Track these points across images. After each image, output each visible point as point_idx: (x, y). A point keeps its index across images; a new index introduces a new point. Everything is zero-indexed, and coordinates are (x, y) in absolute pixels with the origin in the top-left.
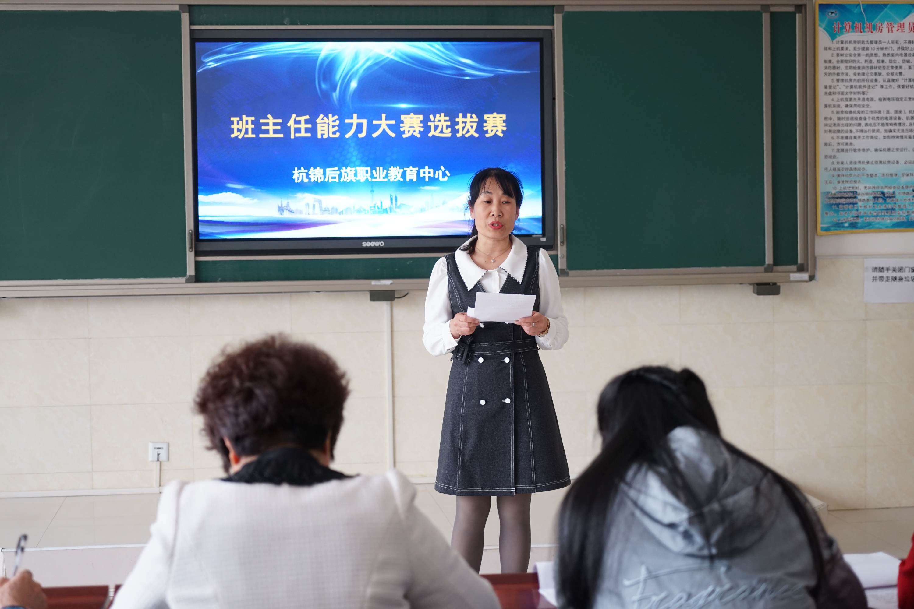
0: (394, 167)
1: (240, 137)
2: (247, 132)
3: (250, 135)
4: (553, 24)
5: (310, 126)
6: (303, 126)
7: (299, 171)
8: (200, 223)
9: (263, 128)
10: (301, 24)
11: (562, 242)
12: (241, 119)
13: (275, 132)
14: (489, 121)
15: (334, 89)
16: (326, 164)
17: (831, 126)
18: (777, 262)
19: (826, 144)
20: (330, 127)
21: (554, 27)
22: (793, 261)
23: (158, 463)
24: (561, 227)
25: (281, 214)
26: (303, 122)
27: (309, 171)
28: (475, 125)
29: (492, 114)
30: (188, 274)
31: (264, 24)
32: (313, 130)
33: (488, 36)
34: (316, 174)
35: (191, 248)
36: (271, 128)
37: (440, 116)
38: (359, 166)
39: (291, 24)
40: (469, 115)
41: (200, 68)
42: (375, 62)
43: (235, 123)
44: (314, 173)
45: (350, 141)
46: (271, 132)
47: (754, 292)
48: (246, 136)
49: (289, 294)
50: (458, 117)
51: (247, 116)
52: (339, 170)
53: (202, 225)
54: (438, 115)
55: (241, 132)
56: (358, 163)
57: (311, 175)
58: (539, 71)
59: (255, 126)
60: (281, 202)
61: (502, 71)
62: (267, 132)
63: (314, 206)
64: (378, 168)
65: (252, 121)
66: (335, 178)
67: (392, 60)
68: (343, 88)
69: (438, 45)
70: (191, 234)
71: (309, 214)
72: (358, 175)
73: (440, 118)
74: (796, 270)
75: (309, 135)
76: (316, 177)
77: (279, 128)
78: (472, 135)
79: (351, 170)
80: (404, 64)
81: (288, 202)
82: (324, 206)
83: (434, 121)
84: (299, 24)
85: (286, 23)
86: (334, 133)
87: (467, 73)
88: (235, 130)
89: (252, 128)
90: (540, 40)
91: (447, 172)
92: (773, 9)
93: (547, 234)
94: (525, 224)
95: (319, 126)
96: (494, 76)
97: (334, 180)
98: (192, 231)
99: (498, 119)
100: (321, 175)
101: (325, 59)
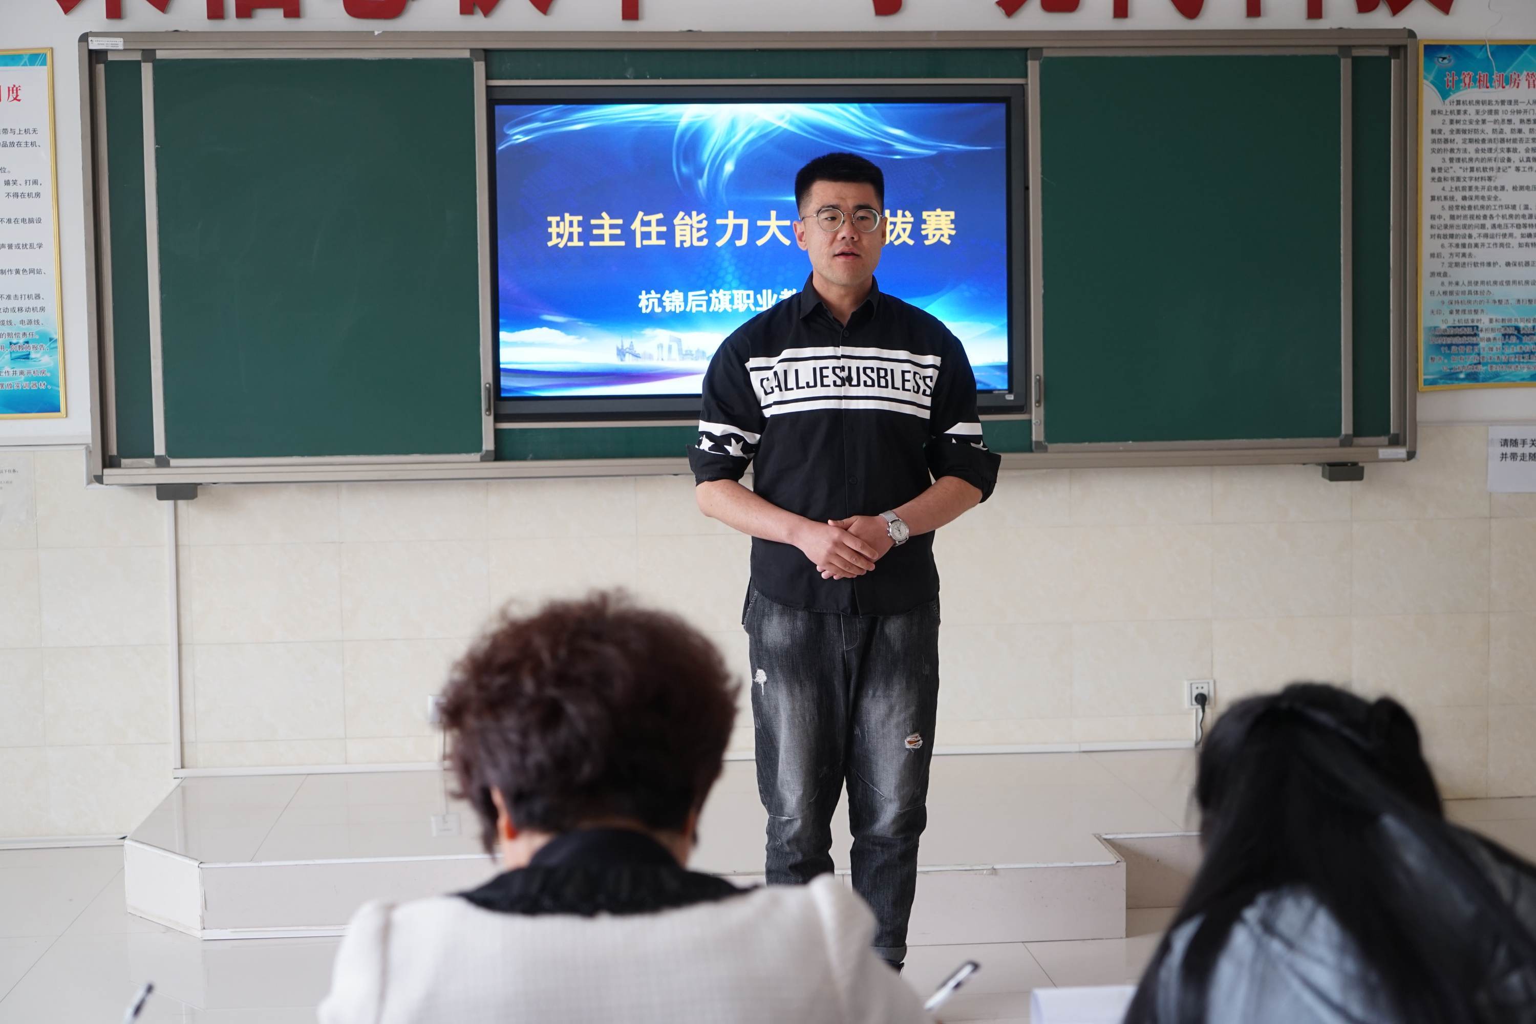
0: (788, 290)
1: (561, 246)
2: (571, 238)
3: (576, 243)
4: (1025, 76)
5: (664, 229)
6: (654, 229)
7: (649, 296)
8: (502, 373)
9: (595, 232)
10: (652, 78)
11: (1038, 402)
12: (563, 219)
13: (613, 237)
14: (930, 220)
15: (701, 175)
16: (687, 287)
17: (1440, 228)
18: (1358, 431)
19: (1432, 255)
20: (694, 230)
21: (1027, 81)
22: (1384, 430)
24: (1037, 379)
25: (622, 360)
26: (654, 223)
27: (662, 295)
28: (909, 227)
29: (935, 210)
30: (484, 448)
31: (596, 78)
32: (669, 235)
33: (929, 95)
34: (674, 300)
35: (488, 409)
36: (607, 232)
38: (737, 288)
39: (636, 78)
40: (900, 212)
41: (502, 143)
42: (760, 135)
43: (554, 224)
44: (670, 299)
45: (723, 252)
46: (607, 238)
47: (1324, 476)
48: (570, 244)
49: (633, 478)
51: (571, 215)
52: (707, 294)
53: (503, 376)
55: (562, 239)
56: (735, 284)
57: (665, 302)
58: (1004, 147)
59: (583, 230)
60: (622, 342)
61: (948, 146)
62: (601, 238)
63: (670, 348)
64: (764, 291)
65: (579, 222)
66: (701, 306)
67: (786, 130)
68: (713, 172)
69: (855, 108)
70: (488, 390)
71: (662, 359)
72: (736, 301)
74: (1387, 443)
75: (663, 242)
76: (673, 304)
77: (618, 231)
78: (904, 242)
79: (725, 295)
80: (804, 137)
81: (632, 342)
82: (684, 348)
84: (648, 77)
85: (628, 76)
86: (700, 239)
87: (897, 149)
88: (554, 236)
89: (579, 233)
90: (1006, 100)
92: (1356, 53)
93: (1015, 389)
94: (983, 374)
95: (677, 229)
96: (938, 153)
97: (699, 309)
98: (490, 384)
99: (943, 218)
100: (680, 302)
101: (687, 129)
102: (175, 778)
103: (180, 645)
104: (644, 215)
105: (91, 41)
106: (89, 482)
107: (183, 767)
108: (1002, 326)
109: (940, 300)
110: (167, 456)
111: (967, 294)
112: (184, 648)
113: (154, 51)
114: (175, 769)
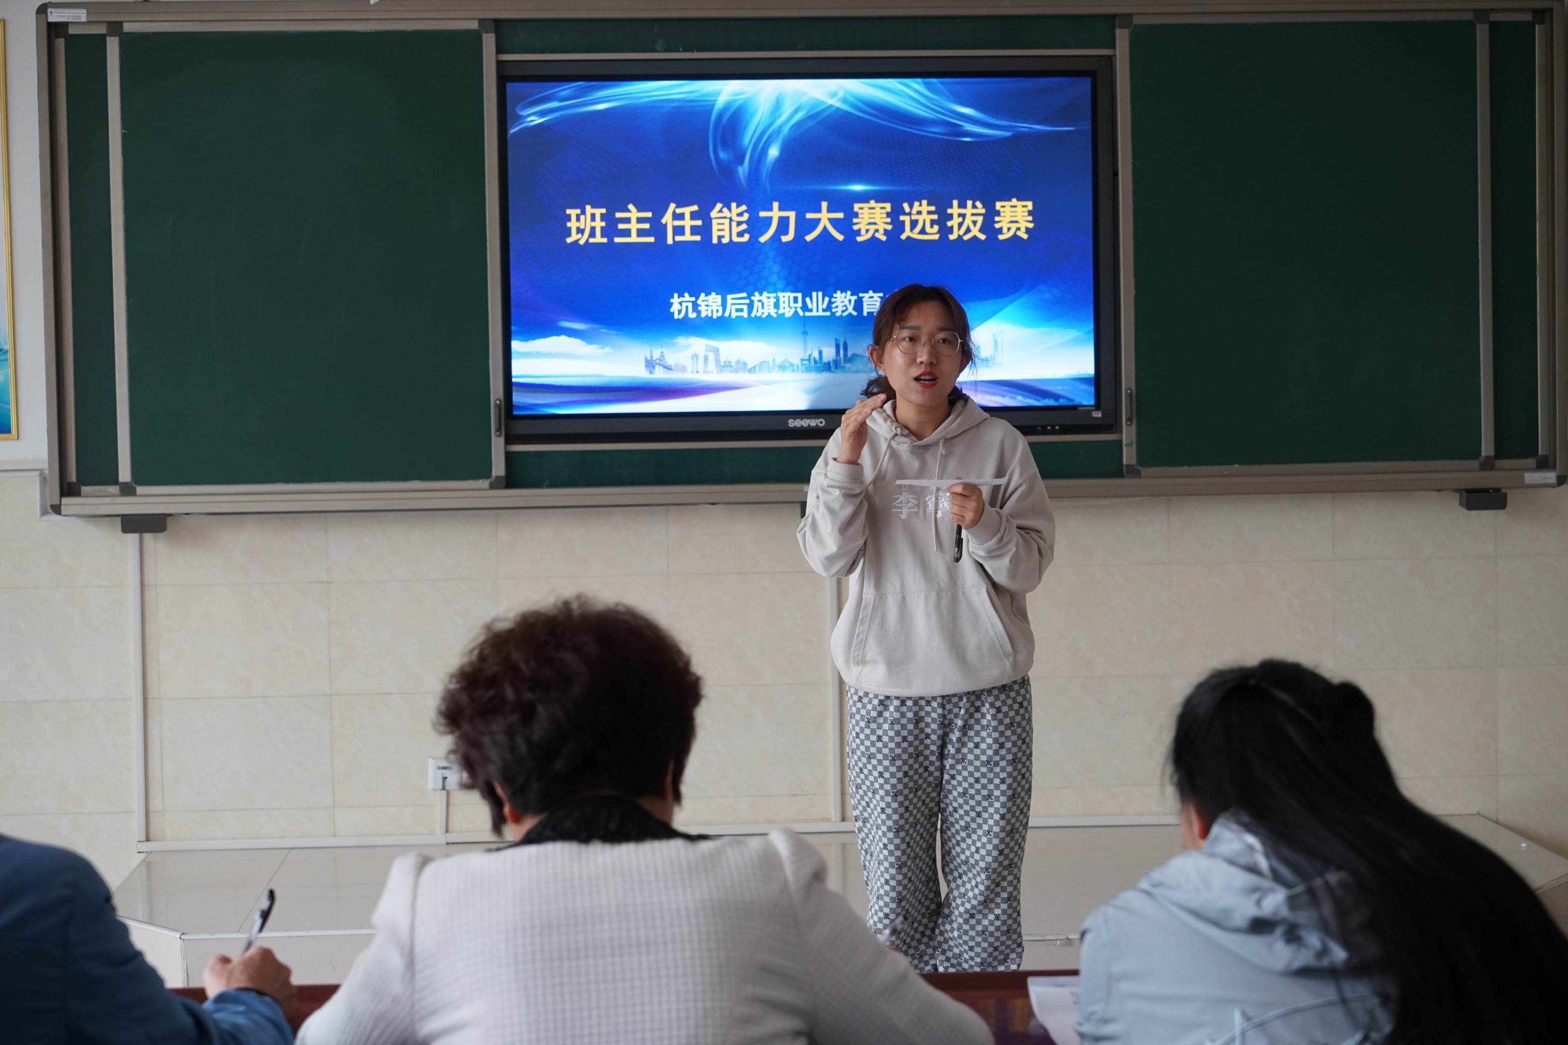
0: (842, 293)
1: (582, 242)
2: (592, 233)
3: (599, 239)
4: (1113, 46)
5: (699, 223)
6: (688, 223)
7: (682, 299)
8: (514, 388)
9: (621, 226)
10: (685, 50)
11: (1129, 419)
12: (583, 212)
13: (641, 233)
14: (1004, 212)
15: (740, 160)
16: (725, 289)
18: (1500, 453)
20: (734, 224)
21: (1115, 52)
22: (1532, 451)
23: (444, 792)
24: (1128, 393)
25: (651, 373)
26: (687, 216)
27: (697, 298)
28: (980, 219)
29: (1010, 200)
30: (494, 474)
31: (622, 51)
32: (705, 230)
34: (710, 304)
35: (499, 429)
36: (634, 226)
37: (920, 205)
38: (783, 291)
39: (667, 50)
40: (969, 203)
41: (516, 124)
42: (808, 115)
43: (574, 218)
44: (706, 303)
45: (767, 248)
46: (634, 233)
47: (1461, 504)
48: (592, 240)
49: (664, 508)
50: (951, 207)
51: (592, 207)
52: (749, 297)
53: (517, 391)
54: (916, 204)
55: (582, 235)
56: (780, 285)
57: (700, 306)
58: (1090, 127)
59: (606, 224)
60: (651, 352)
61: (1026, 127)
62: (627, 233)
63: (706, 359)
64: (814, 294)
65: (602, 215)
66: (742, 310)
67: (838, 109)
68: (756, 158)
69: (918, 83)
70: (498, 407)
71: (697, 372)
72: (781, 305)
73: (920, 209)
74: (1534, 466)
75: (698, 238)
76: (710, 309)
77: (646, 226)
78: (975, 237)
79: (769, 298)
80: (860, 117)
81: (662, 352)
82: (723, 358)
83: (910, 214)
84: (681, 49)
85: (659, 49)
86: (740, 234)
87: (967, 130)
88: (574, 231)
89: (602, 228)
90: (1091, 74)
92: (1494, 17)
93: (1103, 405)
94: (1066, 388)
95: (714, 222)
96: (1013, 135)
97: (739, 314)
98: (500, 400)
99: (1019, 209)
100: (717, 306)
101: (726, 108)
102: (139, 852)
103: (145, 700)
104: (677, 207)
105: (51, 12)
106: (44, 513)
107: (148, 840)
108: (1088, 332)
109: (1016, 303)
110: (133, 483)
111: (1047, 296)
112: (151, 703)
113: (120, 23)
114: (139, 842)
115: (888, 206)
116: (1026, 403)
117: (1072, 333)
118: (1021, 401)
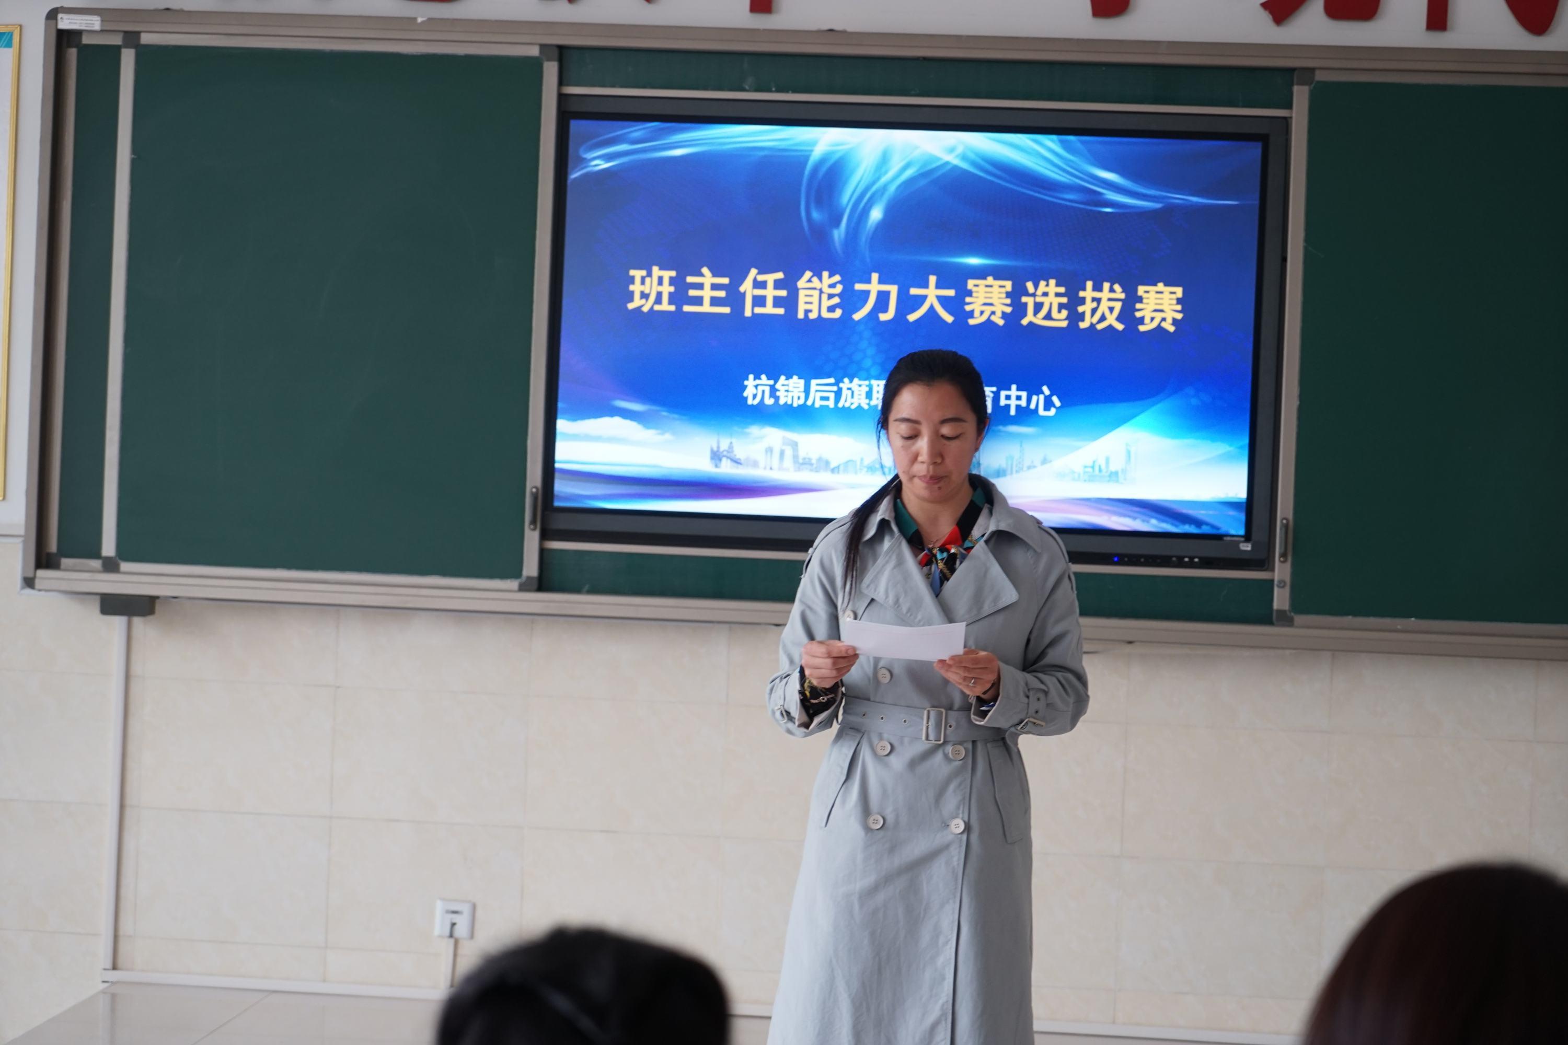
1: (645, 309)
2: (658, 300)
3: (666, 306)
4: (1289, 106)
5: (783, 293)
6: (770, 293)
7: (758, 382)
8: (557, 475)
9: (692, 293)
10: (779, 91)
11: (1284, 555)
12: (650, 274)
13: (715, 301)
14: (1148, 298)
15: (836, 222)
16: (810, 371)
20: (824, 297)
21: (1292, 113)
23: (452, 941)
24: (1282, 523)
25: (716, 466)
26: (770, 285)
27: (776, 382)
28: (1118, 306)
29: (1155, 285)
30: (525, 573)
31: (705, 88)
32: (790, 302)
33: (1154, 127)
35: (533, 522)
36: (707, 294)
37: (1047, 285)
39: (758, 90)
40: (1106, 286)
41: (579, 170)
42: (920, 172)
43: (638, 280)
44: (786, 388)
45: (862, 327)
46: (707, 301)
48: (657, 308)
49: (727, 626)
50: (1084, 289)
51: (661, 269)
52: (837, 384)
53: (558, 478)
54: (1042, 283)
55: (647, 301)
57: (779, 391)
58: (1257, 202)
59: (676, 289)
60: (718, 443)
61: (1178, 198)
62: (699, 301)
63: (782, 453)
65: (671, 278)
66: (827, 399)
67: (956, 168)
68: (855, 220)
69: (1053, 141)
70: (535, 497)
71: (771, 469)
73: (1046, 289)
75: (781, 311)
76: (790, 395)
77: (722, 294)
78: (1110, 326)
79: (860, 386)
80: (980, 177)
81: (731, 443)
82: (802, 454)
83: (1034, 295)
84: (774, 89)
85: (747, 87)
86: (831, 309)
87: (1107, 198)
88: (637, 296)
89: (670, 293)
90: (1263, 139)
91: (1055, 399)
93: (1255, 536)
94: (1211, 512)
95: (802, 293)
96: (1163, 207)
97: (825, 403)
98: (536, 487)
99: (1167, 296)
100: (799, 392)
101: (822, 161)
102: (103, 982)
103: (122, 807)
104: (758, 273)
105: (61, 18)
106: (22, 586)
107: (114, 968)
108: (1241, 447)
109: (1154, 408)
110: (117, 558)
111: (1194, 401)
112: (128, 812)
113: (137, 34)
114: (105, 969)
115: (1008, 285)
116: (1161, 528)
117: (1221, 448)
118: (1154, 526)
